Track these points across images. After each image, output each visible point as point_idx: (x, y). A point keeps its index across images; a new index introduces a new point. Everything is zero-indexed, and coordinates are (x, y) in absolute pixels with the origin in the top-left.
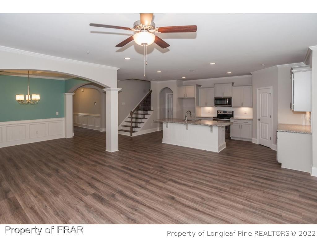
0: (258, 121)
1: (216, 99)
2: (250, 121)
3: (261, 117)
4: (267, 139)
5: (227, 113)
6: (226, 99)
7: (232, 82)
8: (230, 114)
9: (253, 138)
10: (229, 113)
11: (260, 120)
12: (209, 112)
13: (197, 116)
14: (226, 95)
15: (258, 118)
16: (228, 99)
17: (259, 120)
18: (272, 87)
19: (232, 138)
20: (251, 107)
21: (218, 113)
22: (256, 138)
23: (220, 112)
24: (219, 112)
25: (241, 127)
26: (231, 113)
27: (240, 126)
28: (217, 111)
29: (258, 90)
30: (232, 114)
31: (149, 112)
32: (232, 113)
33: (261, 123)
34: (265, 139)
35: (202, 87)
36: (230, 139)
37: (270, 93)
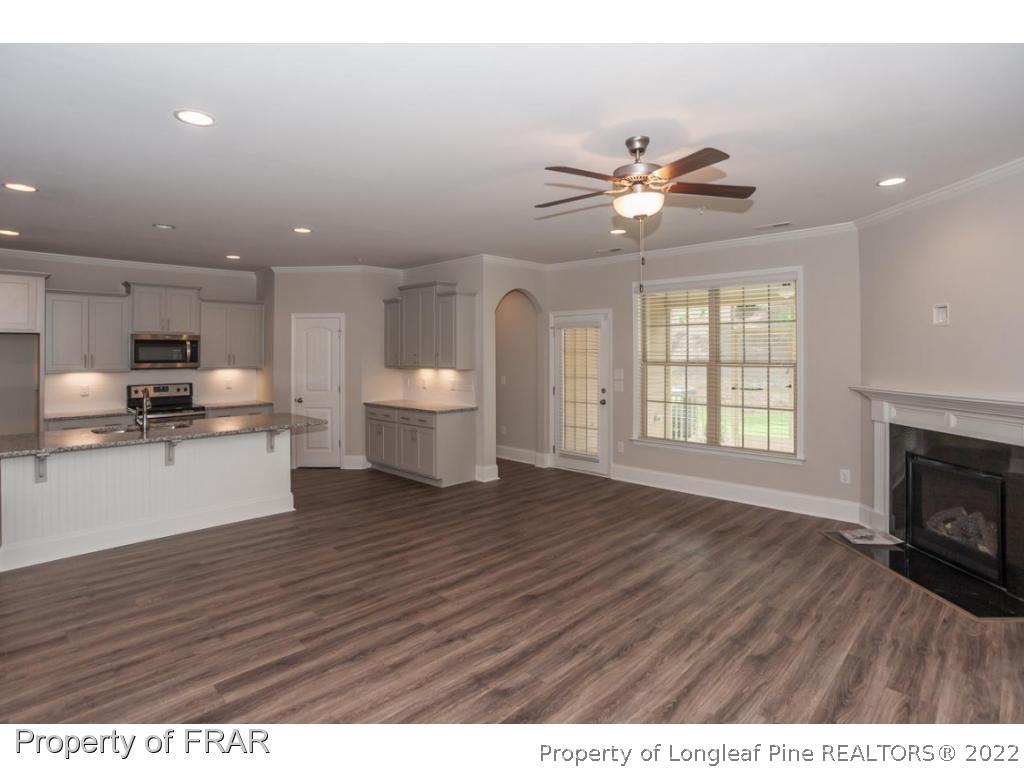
0: (296, 404)
1: (139, 343)
3: (305, 392)
5: (172, 392)
6: (183, 342)
8: (182, 393)
10: (178, 390)
14: (181, 327)
16: (188, 343)
17: (300, 401)
21: (134, 396)
24: (136, 392)
26: (186, 390)
28: (129, 388)
29: (294, 320)
30: (188, 393)
32: (188, 390)
37: (340, 331)
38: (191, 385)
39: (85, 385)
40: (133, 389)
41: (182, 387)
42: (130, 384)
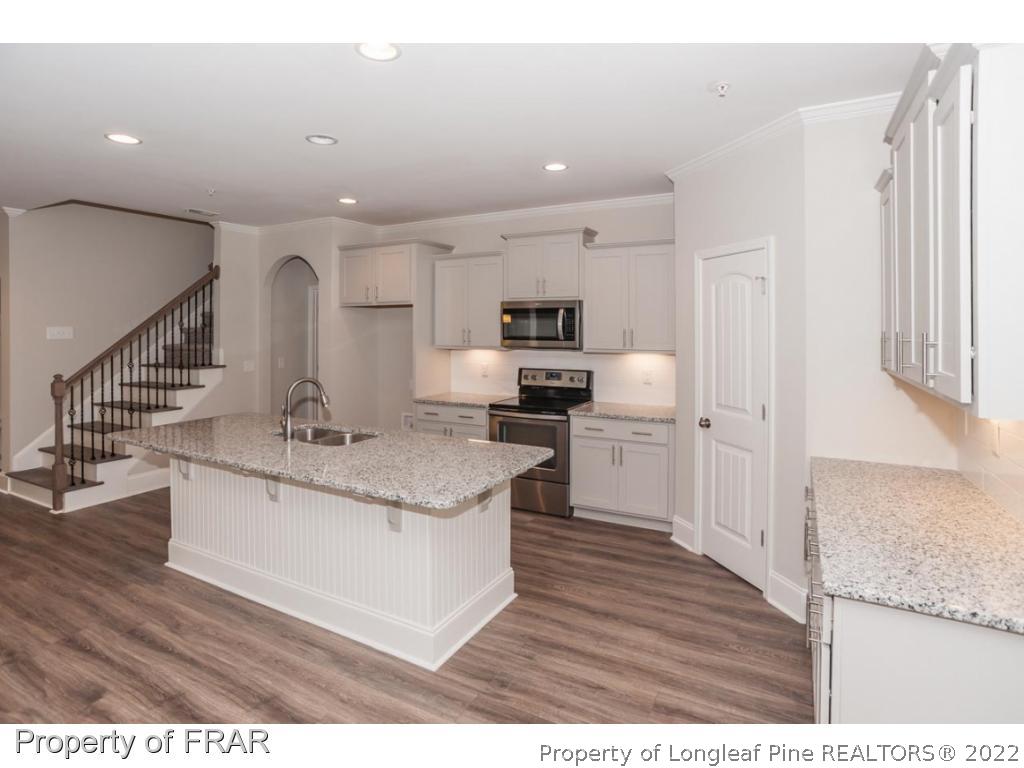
0: (700, 432)
1: (511, 312)
2: (664, 428)
3: (714, 409)
4: (743, 536)
5: (564, 383)
6: (556, 311)
7: (582, 226)
8: (577, 385)
9: (676, 519)
10: (572, 379)
11: (708, 426)
12: (485, 376)
13: (420, 395)
14: (556, 292)
15: (700, 414)
16: (561, 312)
17: (706, 424)
18: (772, 239)
19: (577, 514)
20: (672, 353)
21: (524, 382)
22: (691, 518)
23: (530, 374)
24: (526, 377)
25: (617, 458)
26: (581, 381)
27: (613, 448)
28: (521, 370)
29: (699, 264)
30: (584, 386)
31: (204, 376)
32: (585, 380)
33: (714, 442)
34: (734, 532)
35: (454, 252)
36: (570, 517)
37: (763, 278)
38: (590, 374)
39: (485, 364)
40: (524, 373)
41: (576, 376)
42: (522, 366)
